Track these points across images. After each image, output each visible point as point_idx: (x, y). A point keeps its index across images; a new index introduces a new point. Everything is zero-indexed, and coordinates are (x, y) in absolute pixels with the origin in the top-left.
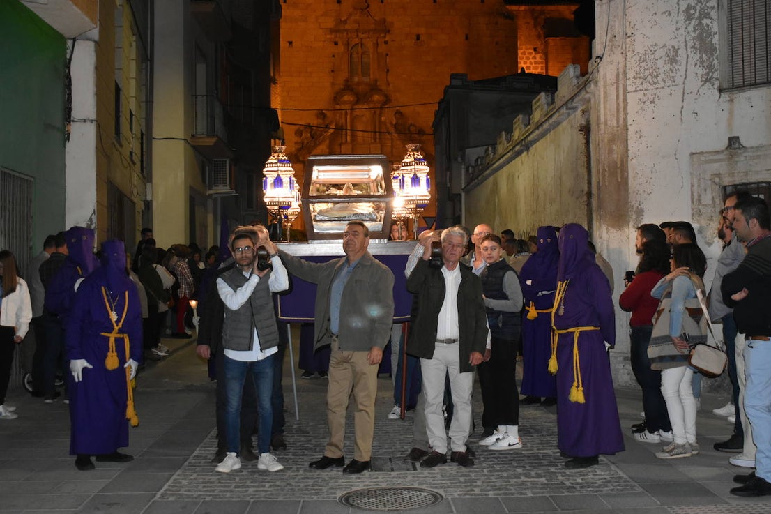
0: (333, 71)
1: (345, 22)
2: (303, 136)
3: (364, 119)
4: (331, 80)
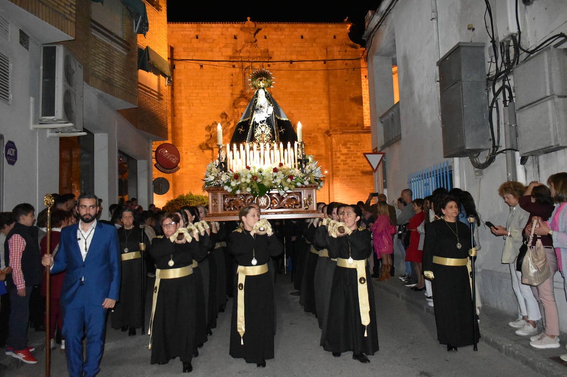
0: (232, 85)
1: (240, 51)
2: (211, 131)
4: (231, 92)
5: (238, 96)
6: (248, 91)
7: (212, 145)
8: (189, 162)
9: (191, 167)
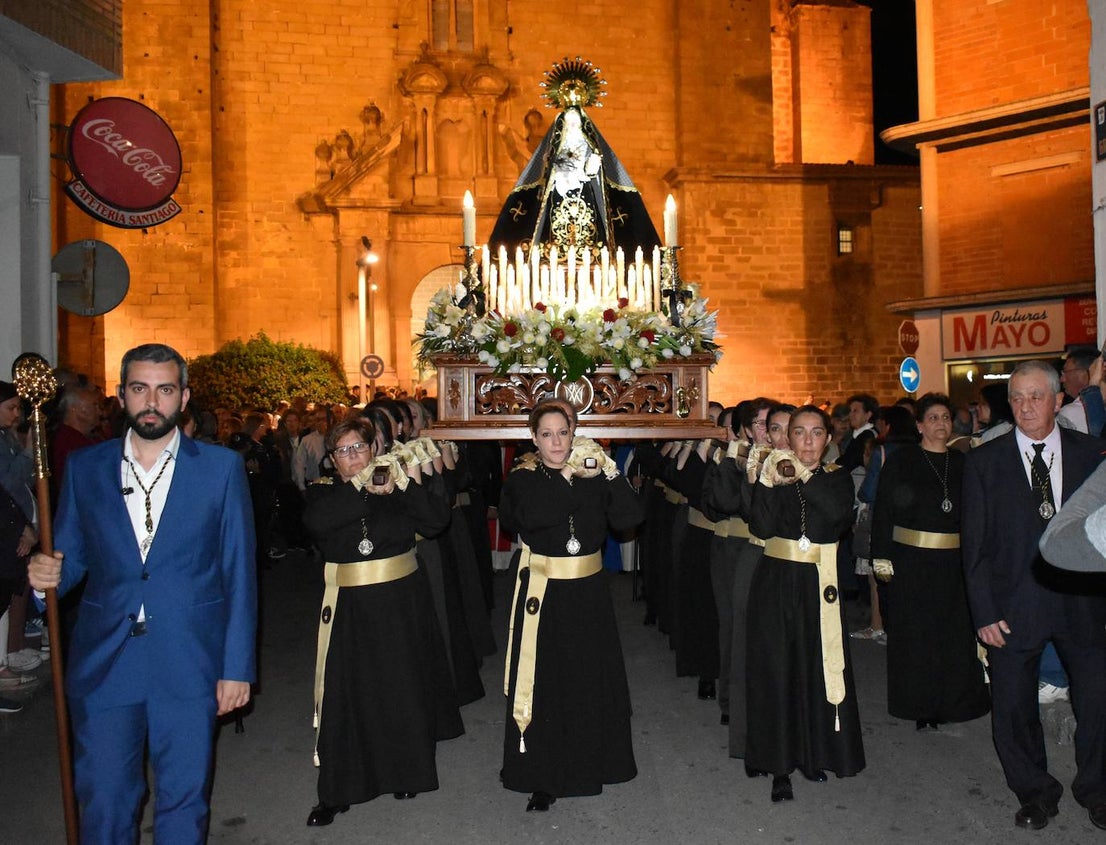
0: (396, 27)
2: (334, 158)
3: (462, 128)
4: (393, 45)
5: (416, 59)
6: (444, 47)
7: (334, 201)
8: (264, 249)
9: (271, 263)
